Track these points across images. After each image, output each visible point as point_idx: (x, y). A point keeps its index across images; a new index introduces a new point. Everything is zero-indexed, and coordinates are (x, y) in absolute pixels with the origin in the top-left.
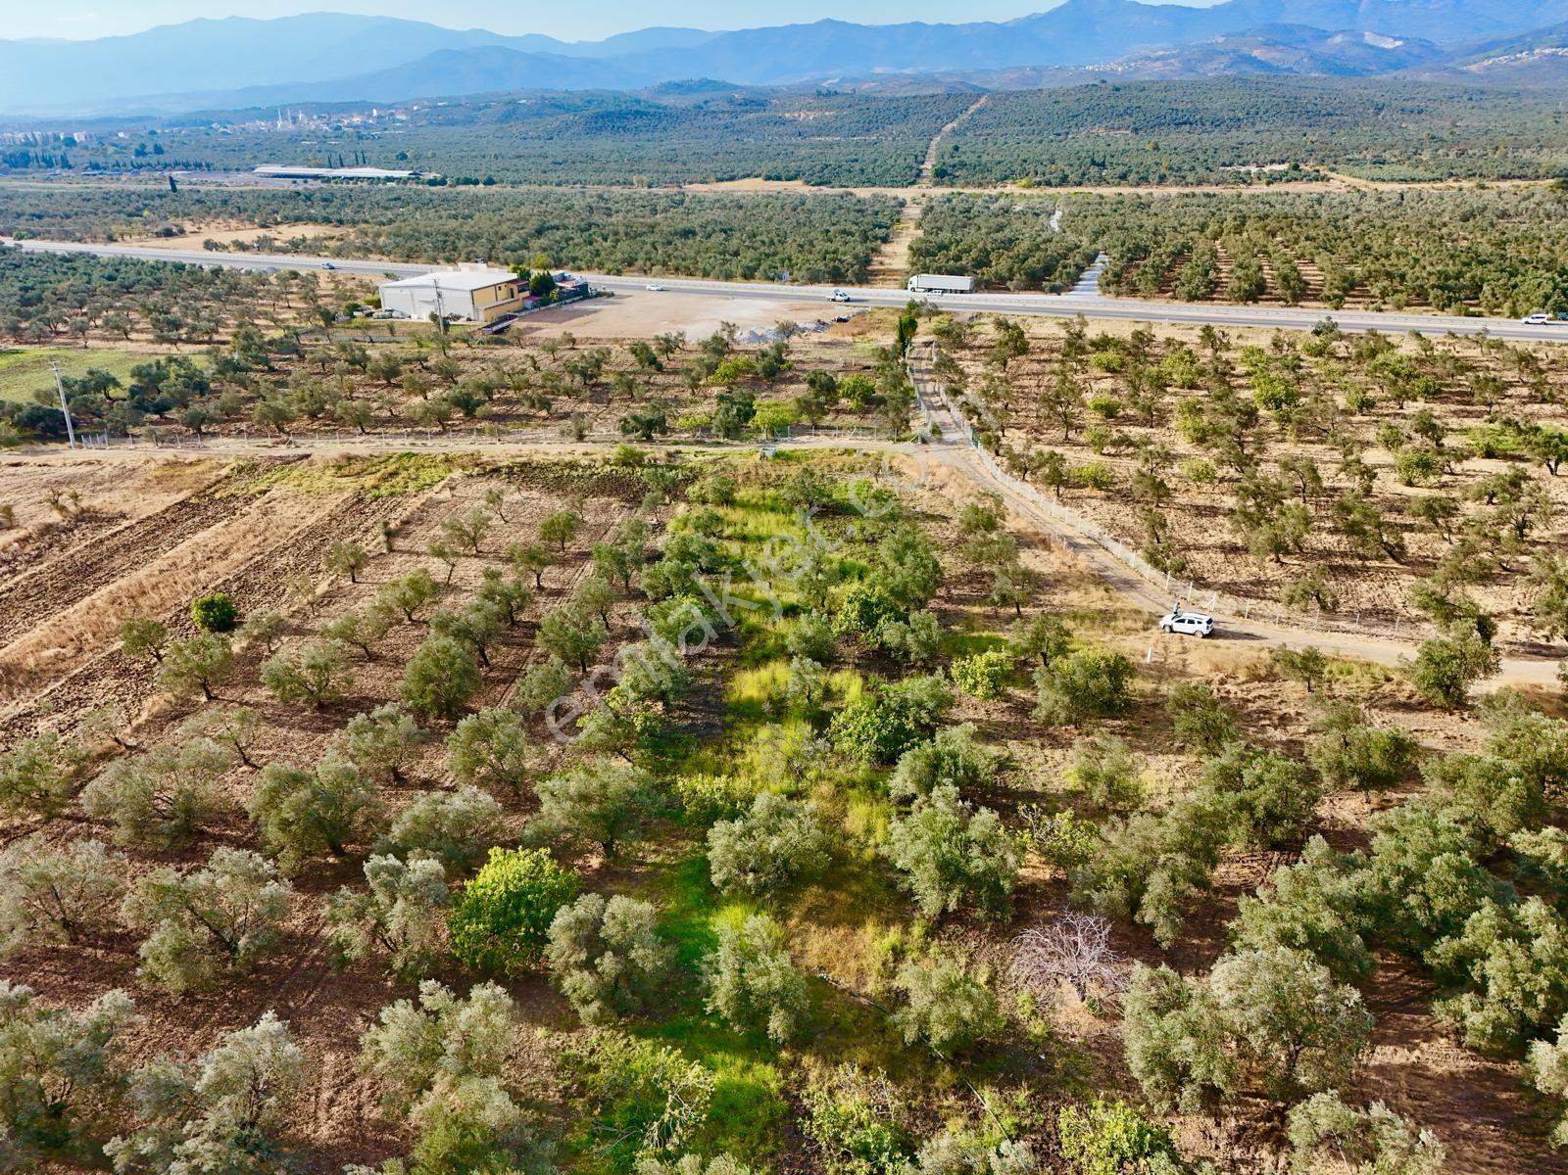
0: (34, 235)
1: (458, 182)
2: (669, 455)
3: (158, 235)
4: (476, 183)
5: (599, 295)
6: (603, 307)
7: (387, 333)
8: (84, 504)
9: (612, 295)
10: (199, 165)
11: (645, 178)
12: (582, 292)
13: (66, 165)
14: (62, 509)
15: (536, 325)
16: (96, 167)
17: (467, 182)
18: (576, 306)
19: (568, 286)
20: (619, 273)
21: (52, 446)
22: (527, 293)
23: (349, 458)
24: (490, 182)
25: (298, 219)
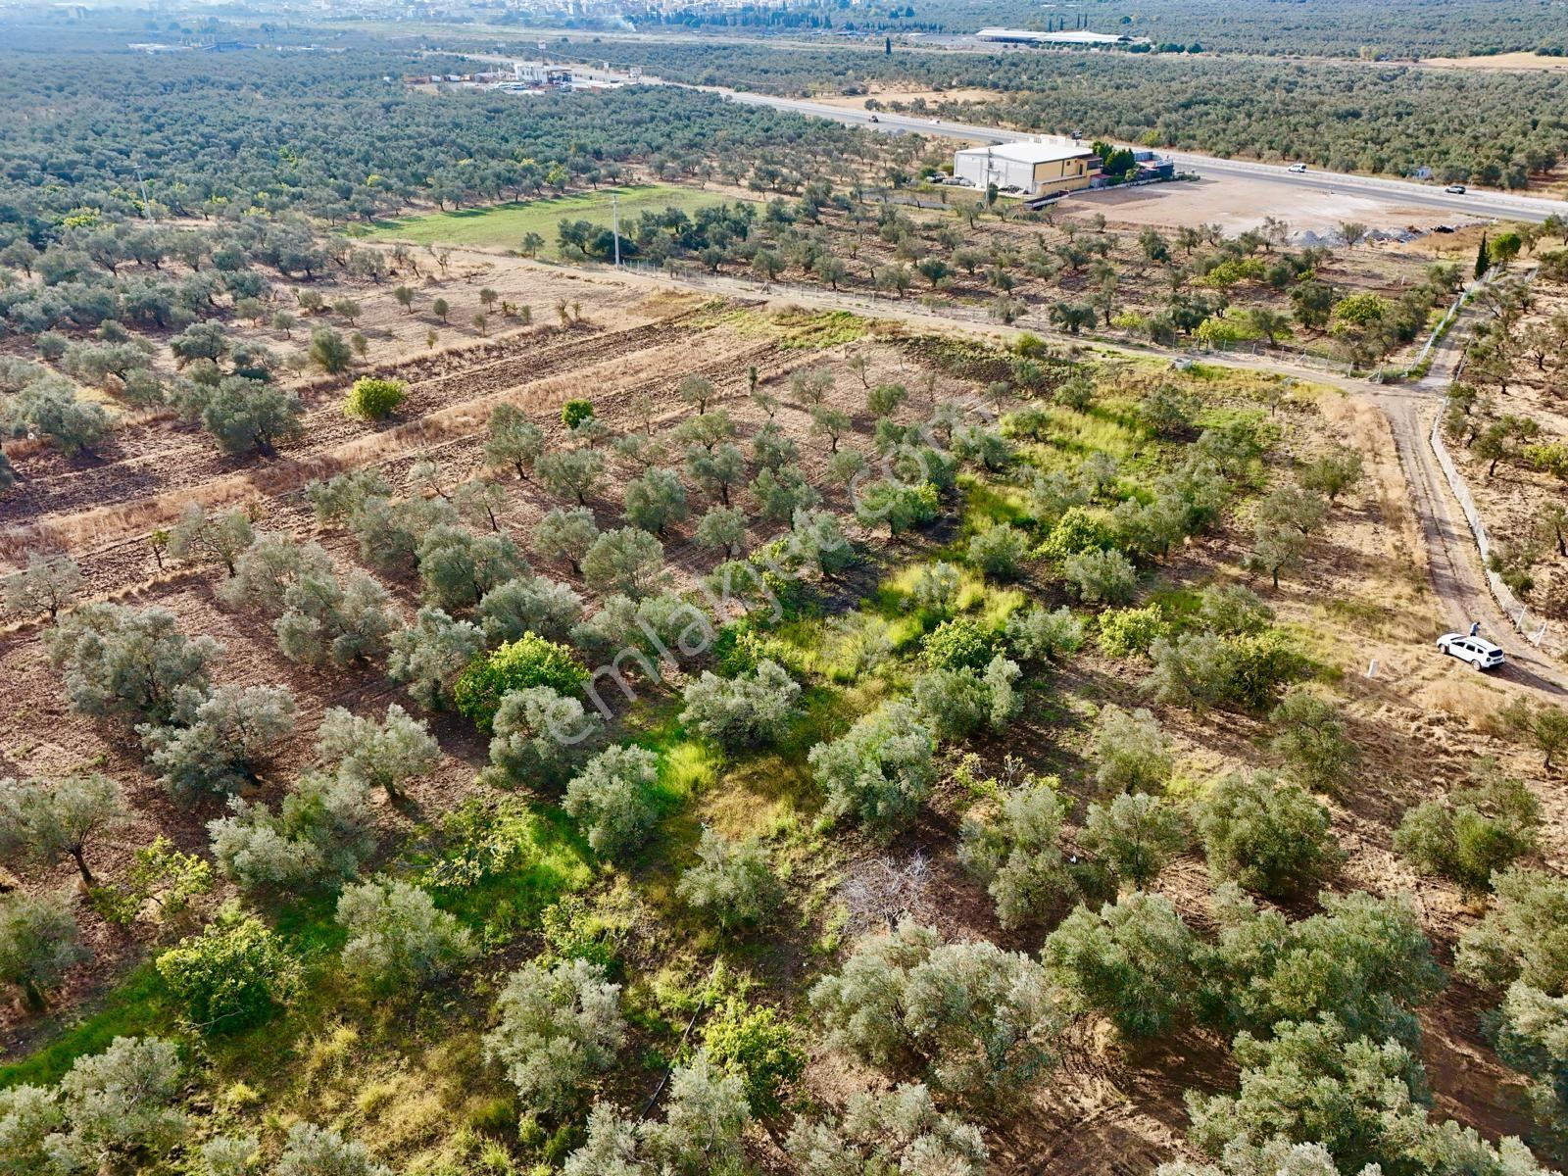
0: (749, 89)
1: (1162, 50)
2: (1075, 351)
3: (844, 94)
4: (1181, 50)
5: (1183, 178)
6: (1172, 193)
7: (939, 198)
8: (583, 315)
9: (1197, 179)
10: (933, 28)
11: (1375, 50)
12: (1165, 174)
13: (828, 25)
14: (565, 316)
15: (1086, 204)
16: (850, 27)
17: (1173, 49)
18: (1147, 189)
19: (1149, 166)
20: (1228, 155)
21: (605, 265)
22: (1098, 171)
23: (795, 309)
24: (1196, 49)
25: (971, 84)
